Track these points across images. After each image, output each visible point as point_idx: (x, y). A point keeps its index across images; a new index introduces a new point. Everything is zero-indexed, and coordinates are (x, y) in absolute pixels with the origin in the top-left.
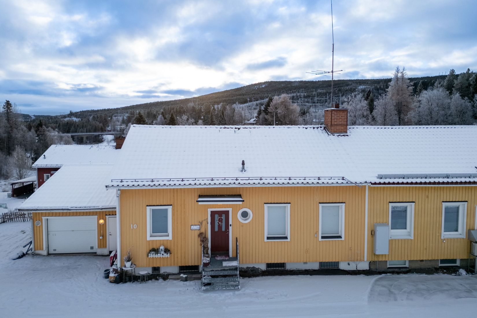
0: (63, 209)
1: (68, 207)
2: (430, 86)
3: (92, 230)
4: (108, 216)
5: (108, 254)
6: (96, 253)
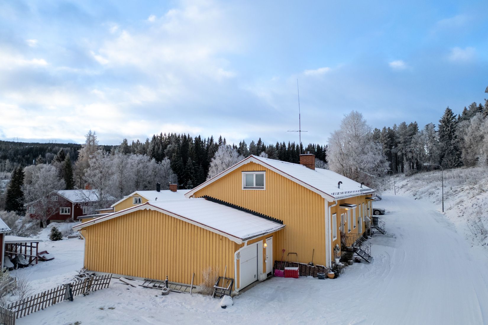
3: (255, 257)
4: (267, 239)
5: (267, 278)
6: (257, 280)
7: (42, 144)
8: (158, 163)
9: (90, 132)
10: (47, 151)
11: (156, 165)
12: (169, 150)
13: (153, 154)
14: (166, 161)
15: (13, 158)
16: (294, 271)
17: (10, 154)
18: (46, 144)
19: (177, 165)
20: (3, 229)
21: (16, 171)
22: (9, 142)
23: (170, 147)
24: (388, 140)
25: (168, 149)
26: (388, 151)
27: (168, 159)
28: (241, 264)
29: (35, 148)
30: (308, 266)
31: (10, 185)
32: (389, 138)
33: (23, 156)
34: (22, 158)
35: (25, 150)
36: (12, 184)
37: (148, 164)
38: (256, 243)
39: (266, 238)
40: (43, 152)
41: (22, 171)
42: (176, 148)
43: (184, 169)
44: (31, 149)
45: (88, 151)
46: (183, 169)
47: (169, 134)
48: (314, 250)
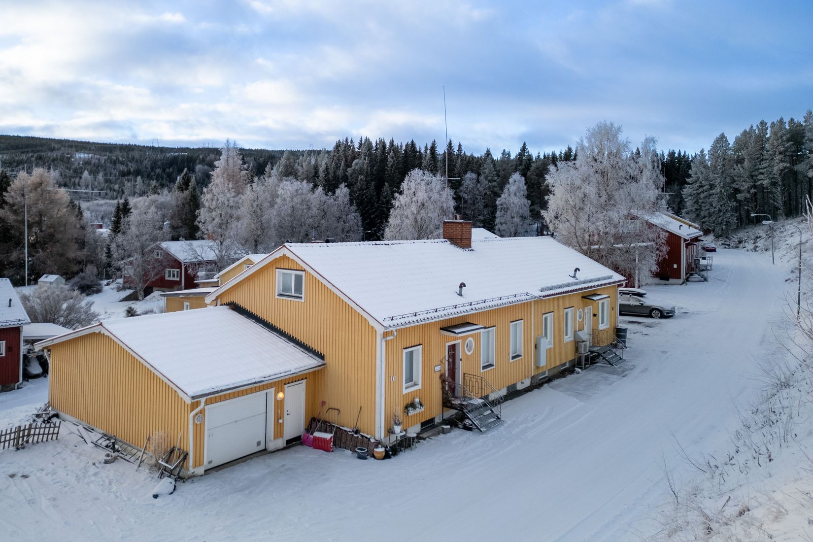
0: (255, 383)
1: (254, 379)
2: (199, 164)
3: (262, 413)
4: (286, 386)
5: (285, 446)
6: (265, 450)
7: (193, 148)
8: (328, 195)
9: (228, 142)
10: (198, 161)
11: (325, 198)
12: (354, 170)
13: (326, 177)
14: (342, 191)
15: (150, 174)
16: (324, 440)
17: (146, 168)
18: (199, 149)
19: (364, 196)
20: (19, 321)
21: (119, 207)
22: (147, 147)
23: (356, 164)
24: (786, 146)
25: (353, 168)
26: (785, 168)
27: (346, 186)
28: (208, 430)
29: (180, 157)
30: (350, 433)
31: (111, 228)
32: (788, 140)
33: (164, 171)
34: (162, 173)
35: (167, 160)
36: (114, 226)
37: (311, 196)
38: (265, 392)
39: (285, 384)
40: (191, 164)
41: (128, 207)
42: (365, 166)
43: (378, 203)
44: (175, 158)
45: (224, 173)
46: (375, 203)
47: (361, 139)
48: (361, 407)
